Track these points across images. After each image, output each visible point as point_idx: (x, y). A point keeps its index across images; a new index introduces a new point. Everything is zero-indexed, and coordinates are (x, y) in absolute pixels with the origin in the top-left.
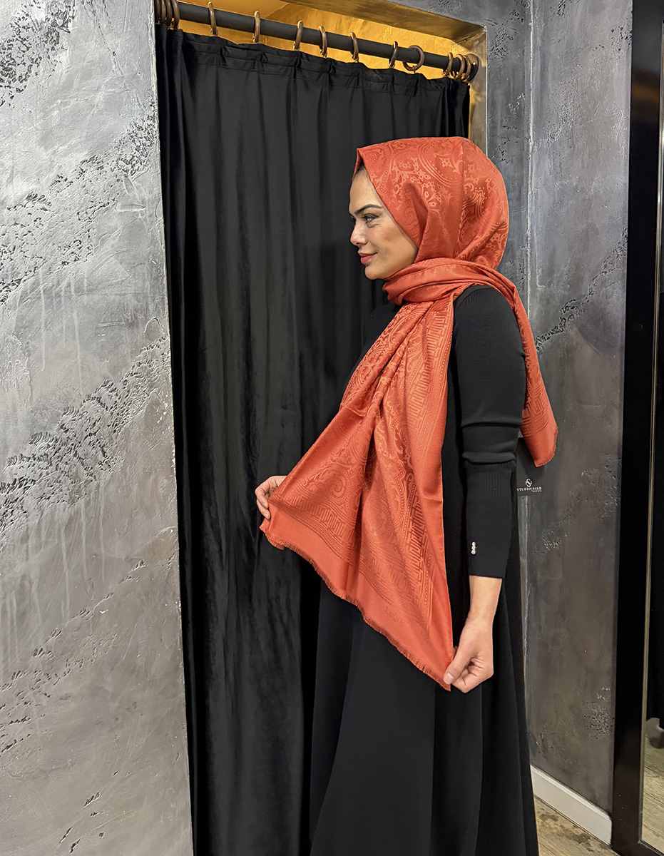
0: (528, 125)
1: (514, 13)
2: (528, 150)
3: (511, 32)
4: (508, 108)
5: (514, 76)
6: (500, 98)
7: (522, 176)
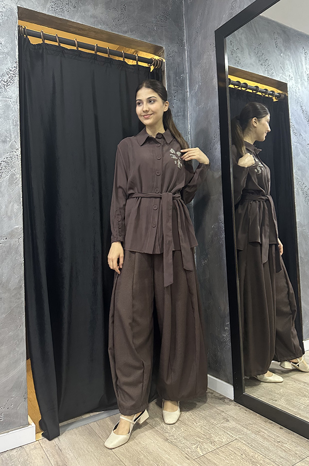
0: (187, 87)
1: (177, 43)
2: (187, 97)
3: (177, 50)
4: (176, 80)
5: (178, 67)
6: (172, 76)
7: (185, 107)
